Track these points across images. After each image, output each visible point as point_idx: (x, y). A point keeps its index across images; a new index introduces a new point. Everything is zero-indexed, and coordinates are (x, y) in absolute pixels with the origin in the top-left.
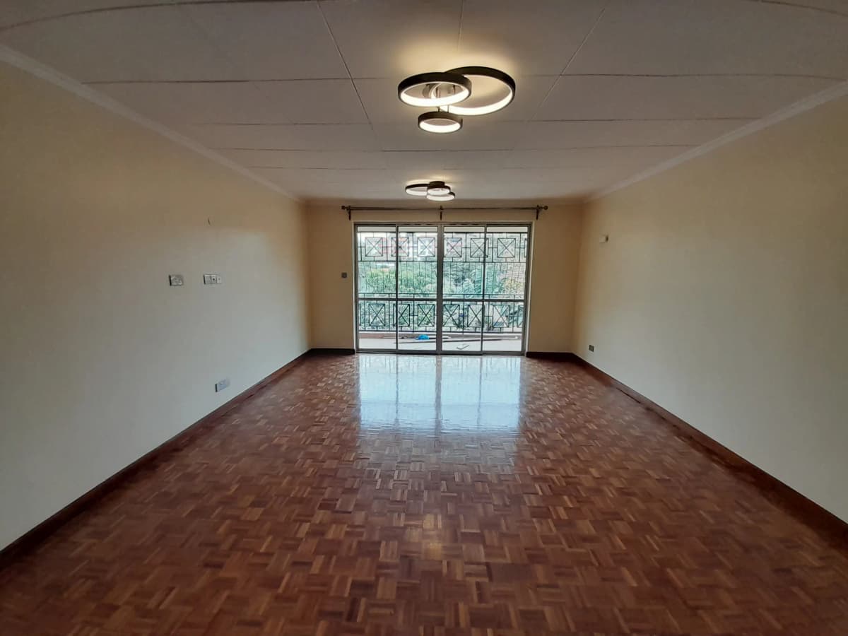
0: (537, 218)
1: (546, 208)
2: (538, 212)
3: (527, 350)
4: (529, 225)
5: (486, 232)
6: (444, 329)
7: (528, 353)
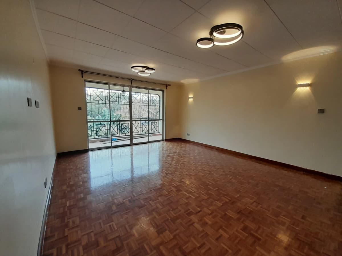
0: (166, 88)
1: (170, 85)
2: (166, 87)
3: (165, 138)
4: (163, 91)
5: (148, 93)
6: (133, 134)
7: (166, 140)
